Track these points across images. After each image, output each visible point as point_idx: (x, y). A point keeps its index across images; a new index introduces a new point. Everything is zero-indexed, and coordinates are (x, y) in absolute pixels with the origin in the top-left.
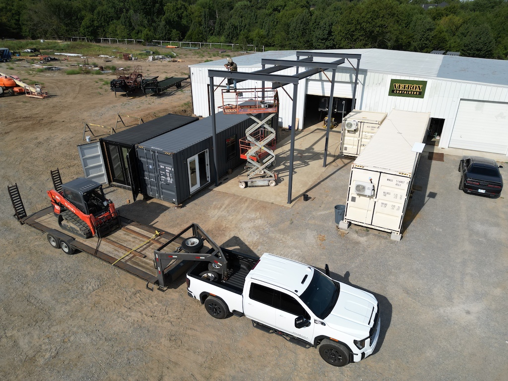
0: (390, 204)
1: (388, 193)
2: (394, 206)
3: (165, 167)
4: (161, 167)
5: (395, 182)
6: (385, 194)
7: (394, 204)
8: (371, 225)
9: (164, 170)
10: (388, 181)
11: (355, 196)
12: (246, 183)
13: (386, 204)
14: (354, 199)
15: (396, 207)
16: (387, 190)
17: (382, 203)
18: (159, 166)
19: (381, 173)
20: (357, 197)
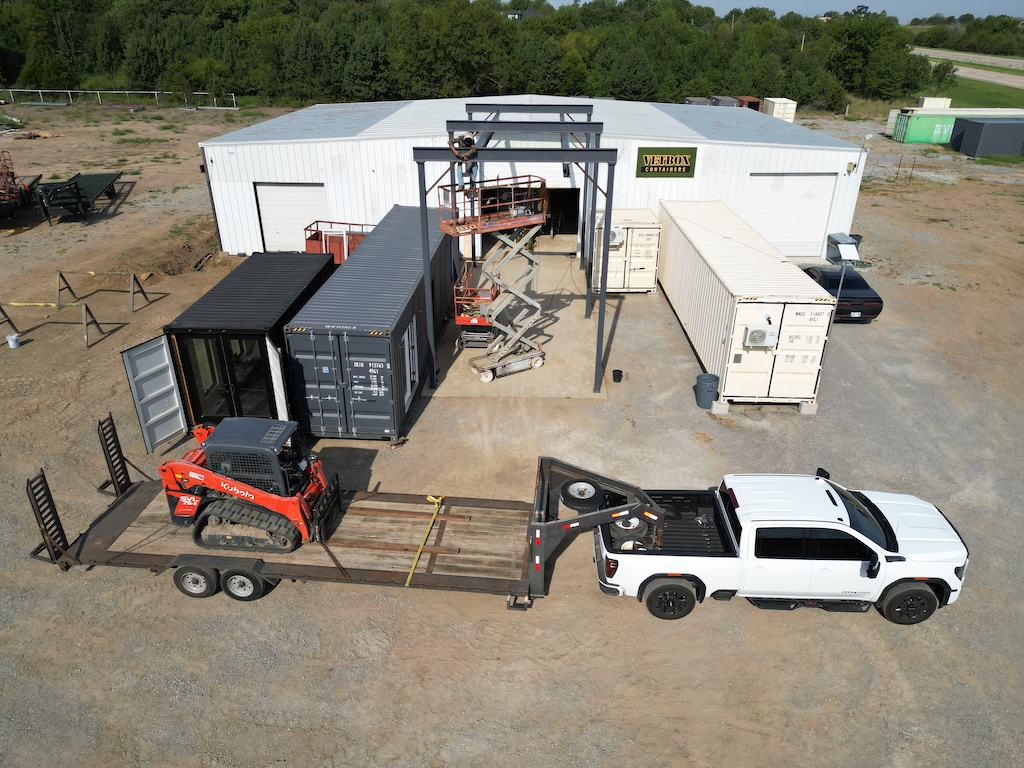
0: (799, 355)
1: (796, 337)
2: (807, 357)
3: (366, 364)
4: (356, 365)
5: (808, 316)
6: (792, 339)
7: (806, 353)
8: (768, 397)
9: (365, 370)
10: (798, 316)
11: (741, 352)
12: (493, 370)
13: (793, 357)
14: (738, 359)
15: (810, 358)
16: (795, 331)
17: (787, 356)
18: (351, 364)
19: (785, 304)
20: (744, 353)
